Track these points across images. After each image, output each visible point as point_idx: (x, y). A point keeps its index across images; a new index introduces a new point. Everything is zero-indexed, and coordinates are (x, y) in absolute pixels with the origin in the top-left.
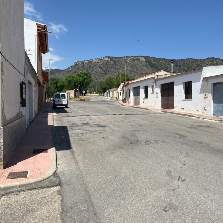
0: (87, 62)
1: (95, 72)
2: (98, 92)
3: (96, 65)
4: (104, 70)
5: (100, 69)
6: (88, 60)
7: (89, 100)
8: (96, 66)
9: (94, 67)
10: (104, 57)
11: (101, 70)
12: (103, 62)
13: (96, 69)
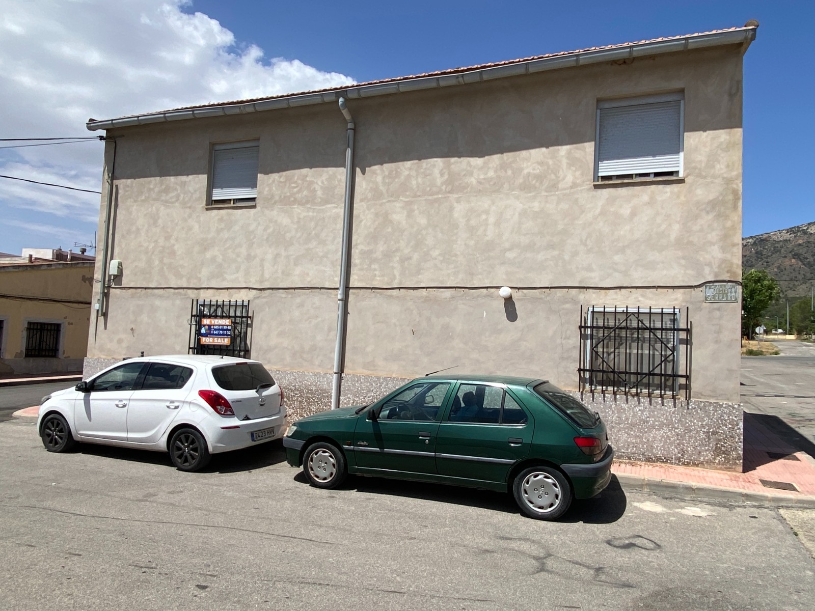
0: (750, 240)
1: (778, 267)
2: (794, 330)
3: (782, 247)
4: (809, 262)
5: (793, 260)
6: (755, 237)
7: (776, 353)
8: (780, 251)
9: (774, 256)
10: (809, 224)
11: (800, 263)
12: (805, 237)
13: (782, 259)
